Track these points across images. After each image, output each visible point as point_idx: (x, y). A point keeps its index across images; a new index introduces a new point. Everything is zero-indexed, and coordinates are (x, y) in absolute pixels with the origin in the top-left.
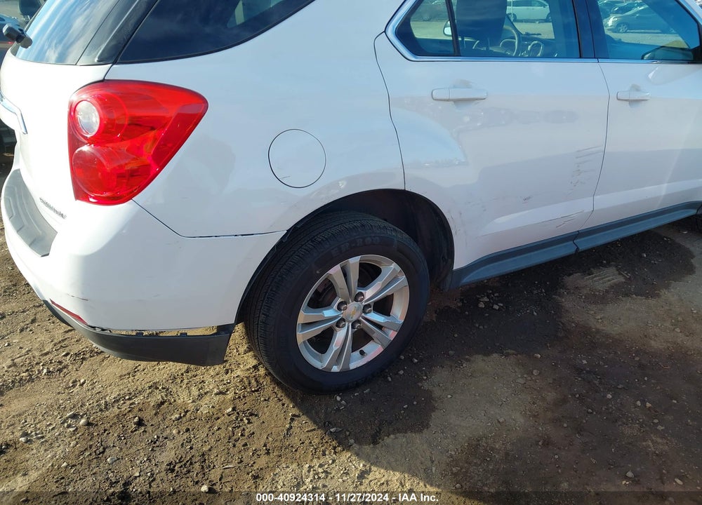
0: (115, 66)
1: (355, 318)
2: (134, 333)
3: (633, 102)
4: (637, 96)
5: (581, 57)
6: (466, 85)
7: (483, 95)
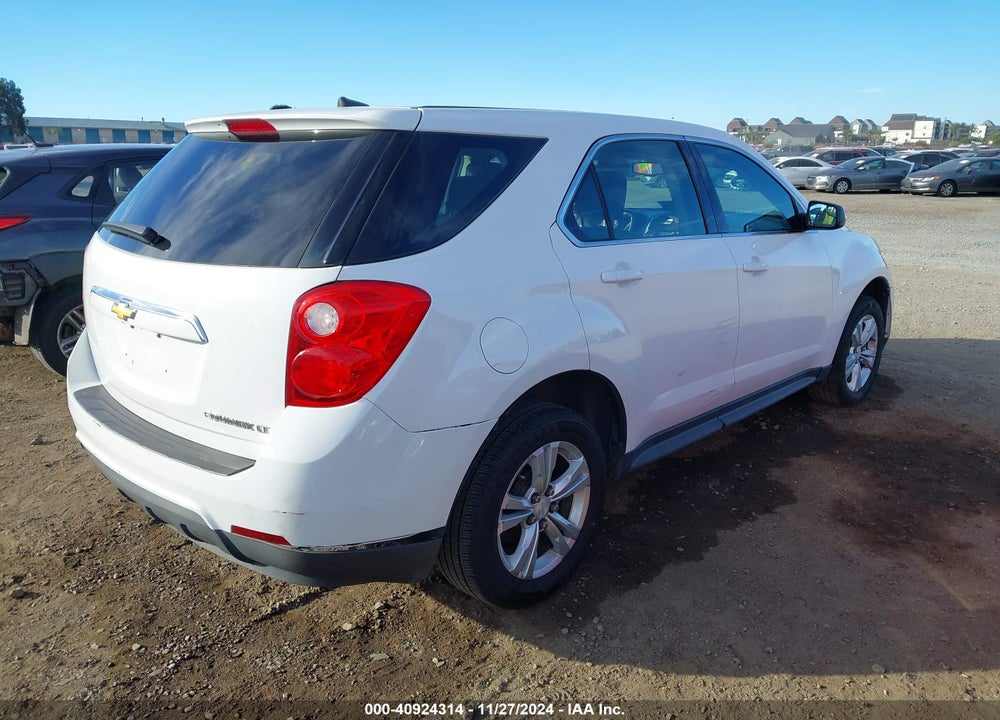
0: (345, 267)
1: (541, 517)
2: (347, 548)
3: (756, 273)
4: (757, 267)
5: (707, 233)
6: (623, 266)
7: (638, 274)
